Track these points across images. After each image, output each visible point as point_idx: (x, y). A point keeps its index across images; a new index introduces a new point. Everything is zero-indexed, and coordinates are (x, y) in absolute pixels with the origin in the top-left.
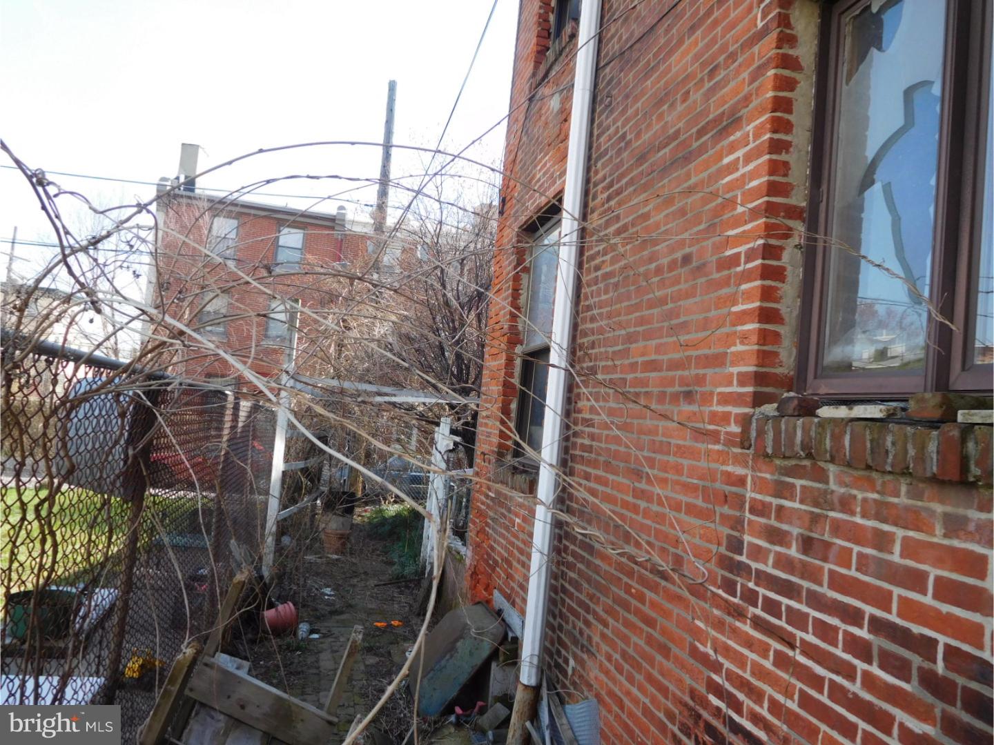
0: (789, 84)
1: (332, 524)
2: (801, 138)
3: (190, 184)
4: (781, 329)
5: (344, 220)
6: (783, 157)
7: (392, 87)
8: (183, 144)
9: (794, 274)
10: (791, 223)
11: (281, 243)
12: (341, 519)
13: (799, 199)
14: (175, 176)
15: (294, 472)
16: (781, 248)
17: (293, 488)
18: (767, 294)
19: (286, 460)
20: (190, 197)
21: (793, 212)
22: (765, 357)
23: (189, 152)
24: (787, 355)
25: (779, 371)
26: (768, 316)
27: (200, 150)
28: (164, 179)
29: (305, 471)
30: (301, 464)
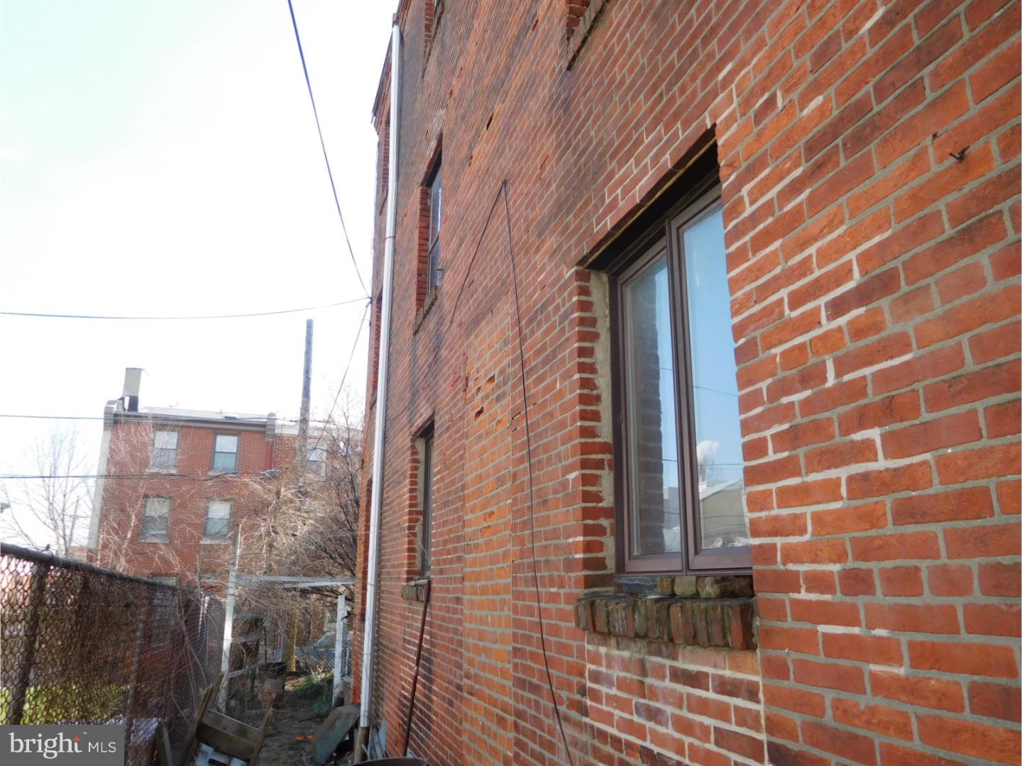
0: (415, 468)
1: (267, 687)
2: (421, 486)
3: (134, 403)
4: (416, 554)
5: (274, 425)
6: (415, 494)
7: (310, 325)
8: (127, 369)
9: (420, 535)
10: (418, 517)
11: (218, 449)
12: (273, 681)
13: (420, 508)
14: (119, 397)
15: (236, 645)
16: (415, 526)
17: (238, 659)
18: (410, 542)
19: (233, 635)
20: (135, 416)
21: (418, 513)
22: (410, 565)
23: (133, 375)
24: (418, 562)
25: (416, 569)
26: (411, 550)
27: (143, 374)
28: (110, 402)
29: (244, 645)
30: (243, 640)
